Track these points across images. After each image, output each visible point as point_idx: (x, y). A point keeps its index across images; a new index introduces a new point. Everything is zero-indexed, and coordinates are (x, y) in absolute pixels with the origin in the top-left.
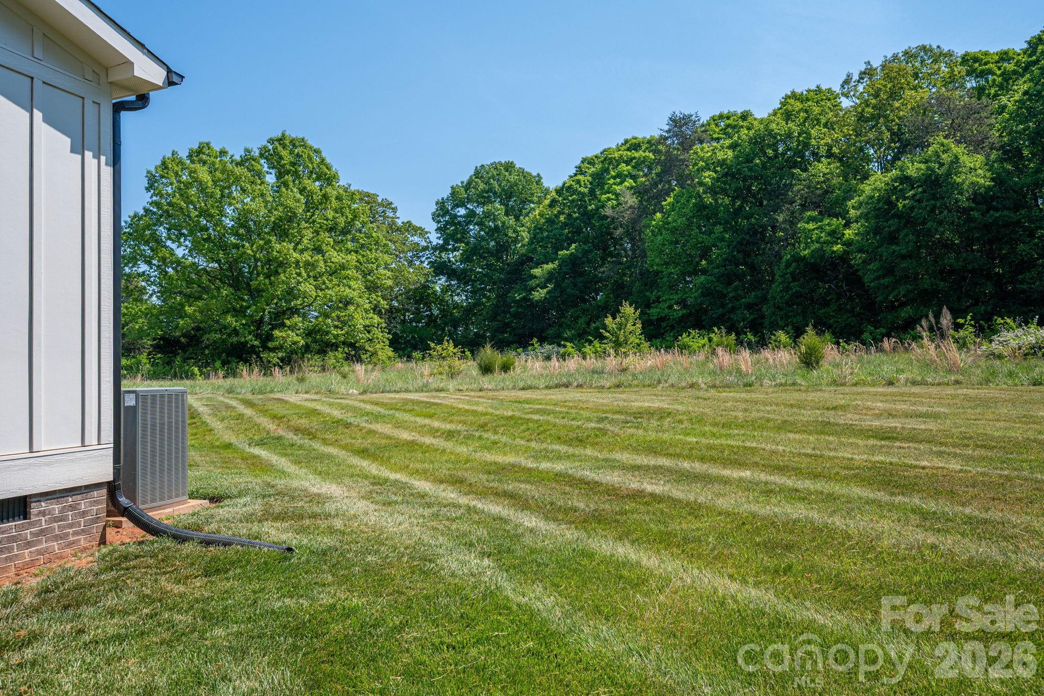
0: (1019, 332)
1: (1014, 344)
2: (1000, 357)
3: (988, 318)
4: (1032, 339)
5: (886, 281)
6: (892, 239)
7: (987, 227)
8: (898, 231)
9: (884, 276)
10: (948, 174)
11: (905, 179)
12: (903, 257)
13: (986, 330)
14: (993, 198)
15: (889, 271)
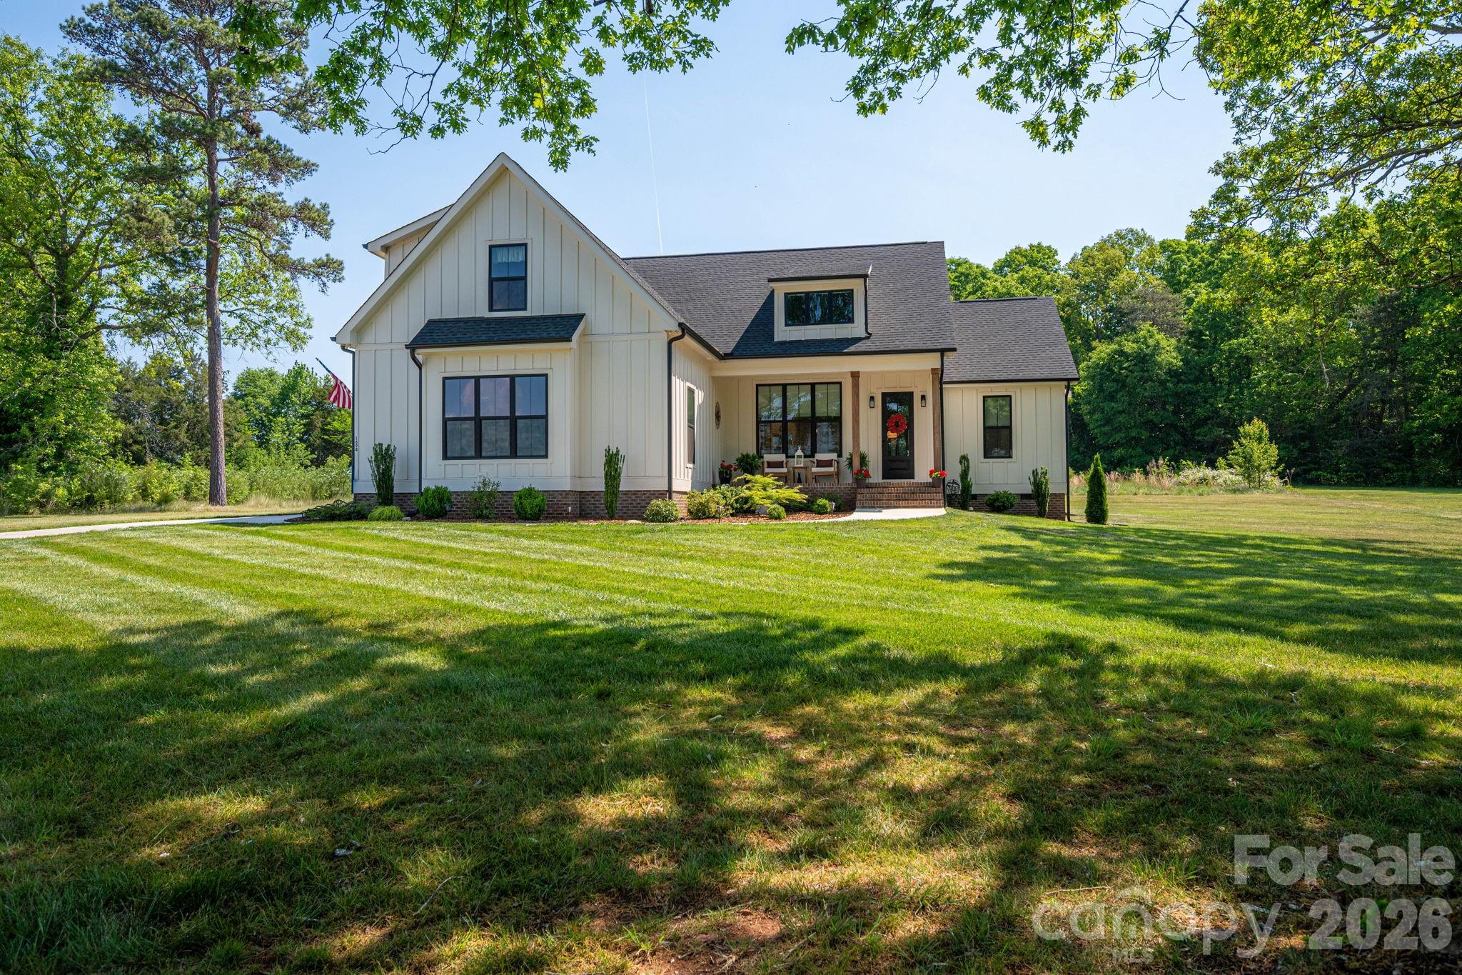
0: (1195, 470)
1: (1191, 477)
2: (1184, 484)
3: (1177, 461)
4: (1201, 475)
5: (1106, 429)
6: (1112, 397)
7: (1177, 395)
8: (1117, 391)
9: (1103, 426)
10: (1152, 355)
11: (1122, 353)
12: (1120, 412)
13: (1176, 468)
14: (1181, 374)
15: (1108, 421)
